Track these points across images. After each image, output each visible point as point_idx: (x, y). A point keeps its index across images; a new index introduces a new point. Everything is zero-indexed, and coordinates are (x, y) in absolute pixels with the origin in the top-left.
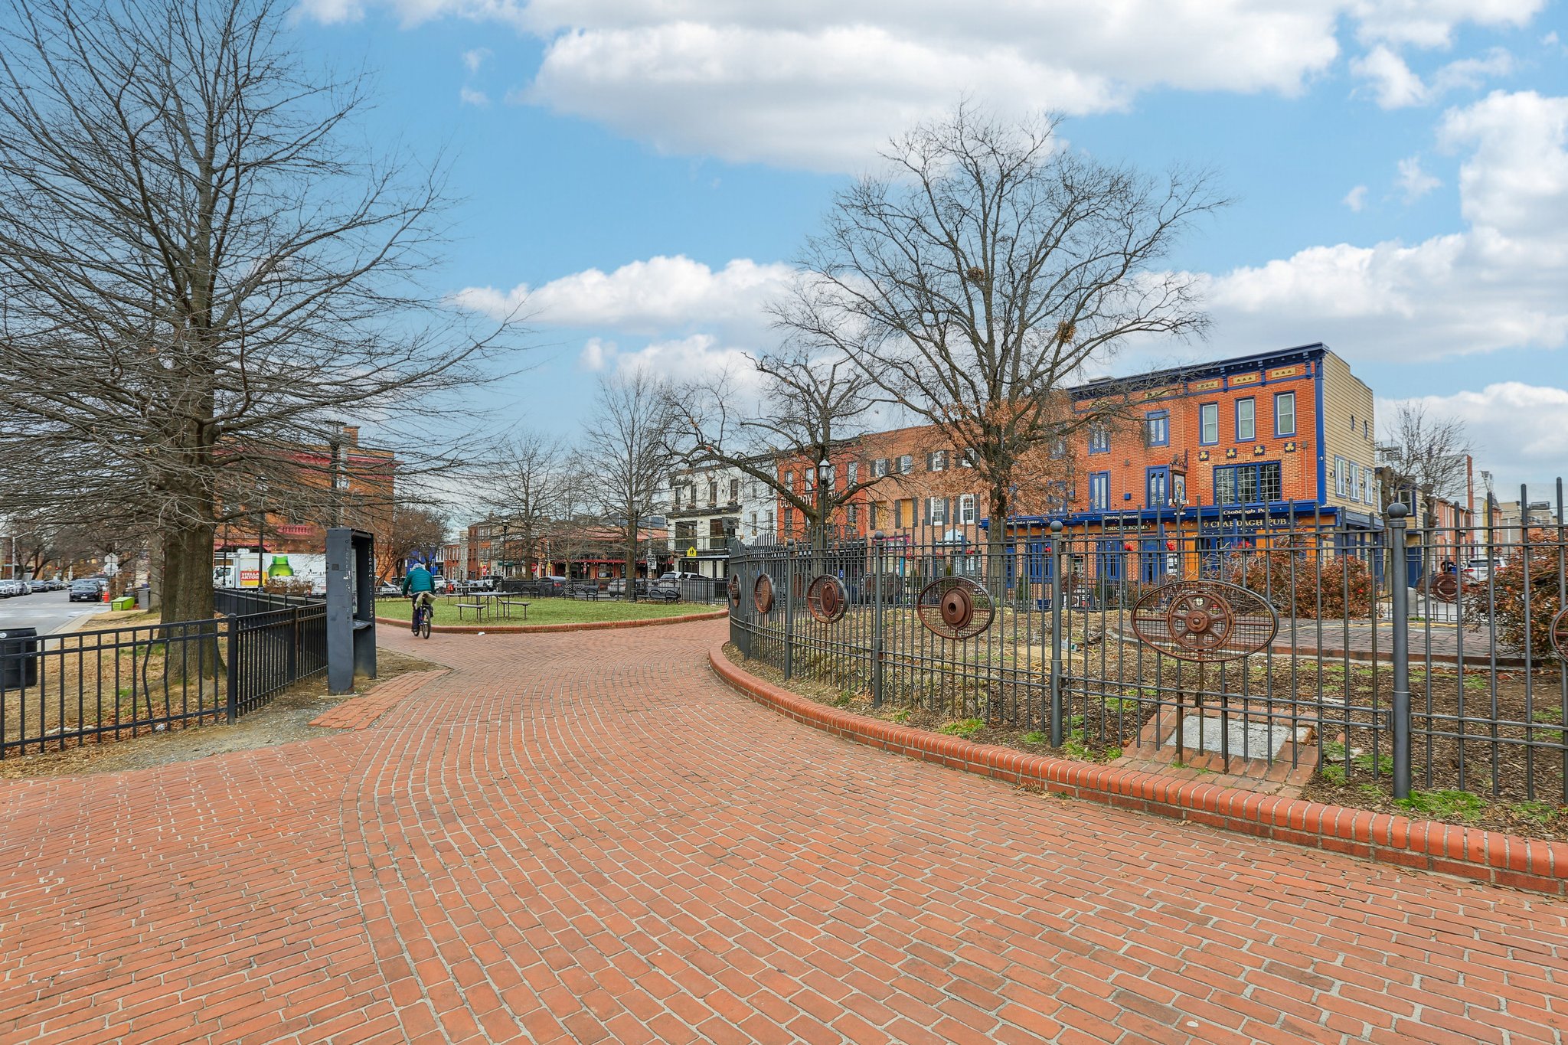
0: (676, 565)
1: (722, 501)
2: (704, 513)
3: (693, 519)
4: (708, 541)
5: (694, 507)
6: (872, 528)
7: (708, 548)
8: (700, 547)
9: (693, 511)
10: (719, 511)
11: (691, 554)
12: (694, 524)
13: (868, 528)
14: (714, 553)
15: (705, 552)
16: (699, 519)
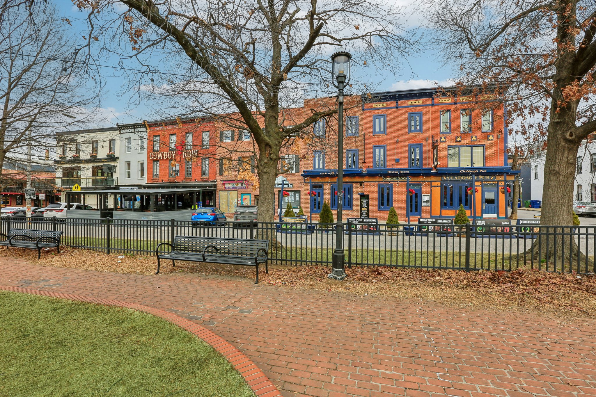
0: (63, 197)
1: (102, 153)
2: (87, 161)
3: (79, 165)
4: (90, 181)
5: (78, 157)
6: (221, 174)
7: (90, 184)
8: (84, 183)
9: (77, 159)
10: (100, 160)
11: (76, 188)
12: (79, 169)
13: (218, 174)
14: (96, 189)
15: (88, 188)
16: (82, 166)
